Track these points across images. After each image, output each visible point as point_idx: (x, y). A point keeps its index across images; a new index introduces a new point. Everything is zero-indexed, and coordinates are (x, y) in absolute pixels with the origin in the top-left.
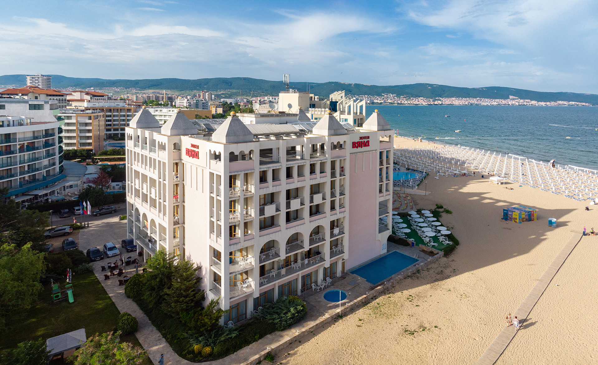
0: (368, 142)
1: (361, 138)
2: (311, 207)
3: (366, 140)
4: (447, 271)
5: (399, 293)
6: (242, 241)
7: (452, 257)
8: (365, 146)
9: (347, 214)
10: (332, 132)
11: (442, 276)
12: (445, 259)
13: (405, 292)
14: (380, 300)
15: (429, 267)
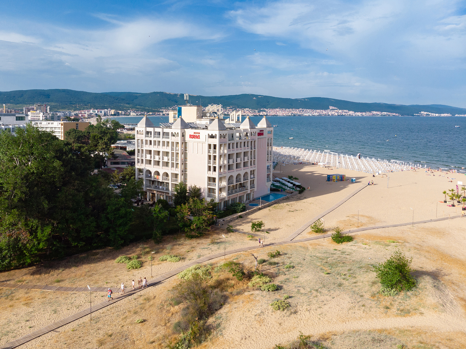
0: (263, 133)
1: (260, 131)
2: (244, 162)
3: (262, 132)
4: (301, 198)
5: (282, 204)
6: (223, 174)
7: (302, 194)
8: (262, 135)
9: (256, 168)
10: (251, 127)
11: (299, 199)
12: (299, 195)
13: (284, 203)
14: (275, 205)
15: (293, 197)
